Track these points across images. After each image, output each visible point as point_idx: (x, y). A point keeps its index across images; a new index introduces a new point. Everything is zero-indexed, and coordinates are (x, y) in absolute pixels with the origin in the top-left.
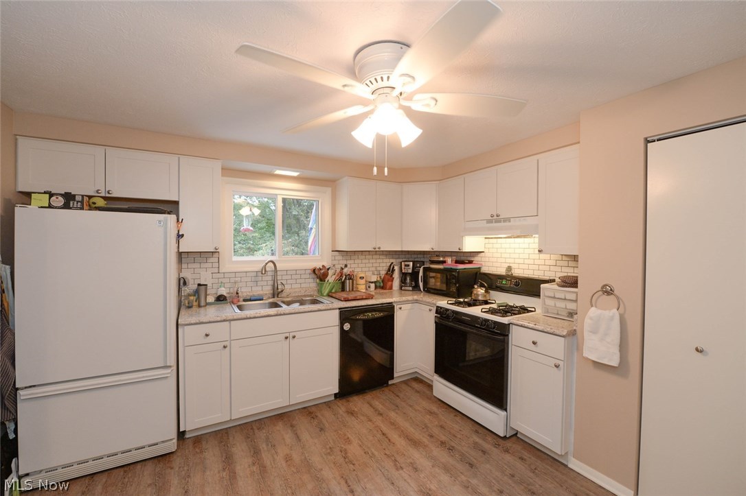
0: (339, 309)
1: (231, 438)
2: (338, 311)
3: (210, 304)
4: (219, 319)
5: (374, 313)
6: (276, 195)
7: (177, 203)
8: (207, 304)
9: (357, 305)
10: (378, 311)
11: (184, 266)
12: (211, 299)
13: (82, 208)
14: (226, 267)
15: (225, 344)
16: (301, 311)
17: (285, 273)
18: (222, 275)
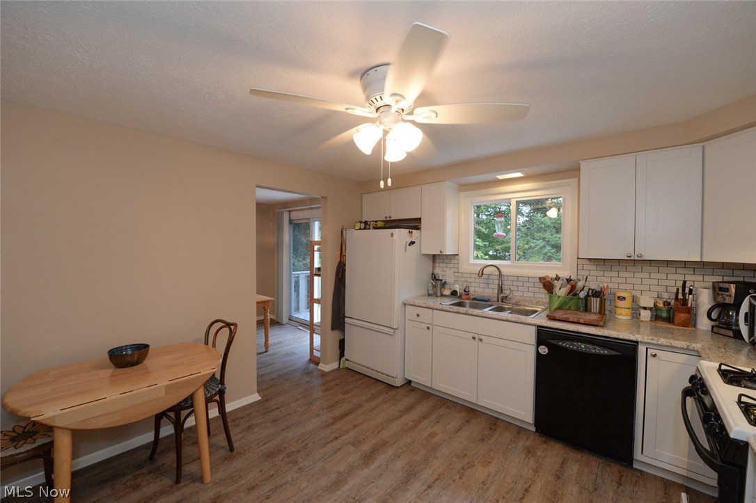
0: (538, 326)
1: (427, 400)
2: (534, 329)
3: (446, 296)
4: (425, 305)
5: (591, 346)
6: (510, 199)
7: (420, 219)
8: (442, 295)
9: (561, 328)
10: (599, 346)
11: (437, 265)
12: (447, 292)
13: (369, 229)
14: (464, 268)
15: (429, 326)
16: (488, 316)
17: (516, 279)
18: (460, 275)
